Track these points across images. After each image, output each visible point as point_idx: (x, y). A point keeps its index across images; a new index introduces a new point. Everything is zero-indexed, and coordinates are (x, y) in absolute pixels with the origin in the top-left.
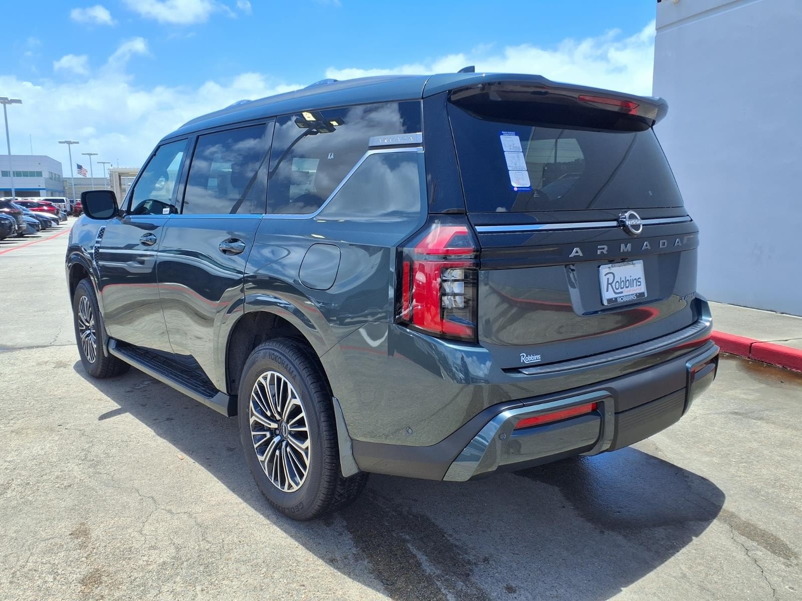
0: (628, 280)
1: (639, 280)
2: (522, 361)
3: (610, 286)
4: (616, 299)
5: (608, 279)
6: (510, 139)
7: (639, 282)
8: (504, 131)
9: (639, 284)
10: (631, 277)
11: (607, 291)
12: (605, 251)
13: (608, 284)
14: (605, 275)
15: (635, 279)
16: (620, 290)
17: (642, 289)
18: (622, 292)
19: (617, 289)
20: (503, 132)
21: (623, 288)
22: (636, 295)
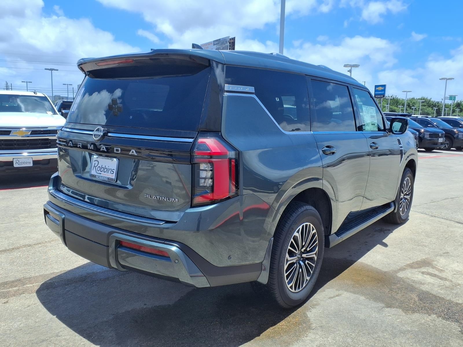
0: (106, 168)
1: (113, 170)
3: (95, 167)
4: (96, 176)
5: (95, 163)
7: (113, 172)
9: (113, 173)
10: (109, 167)
11: (93, 170)
13: (94, 166)
14: (94, 161)
15: (111, 169)
16: (99, 172)
17: (113, 176)
18: (101, 174)
19: (98, 171)
21: (102, 171)
22: (108, 178)
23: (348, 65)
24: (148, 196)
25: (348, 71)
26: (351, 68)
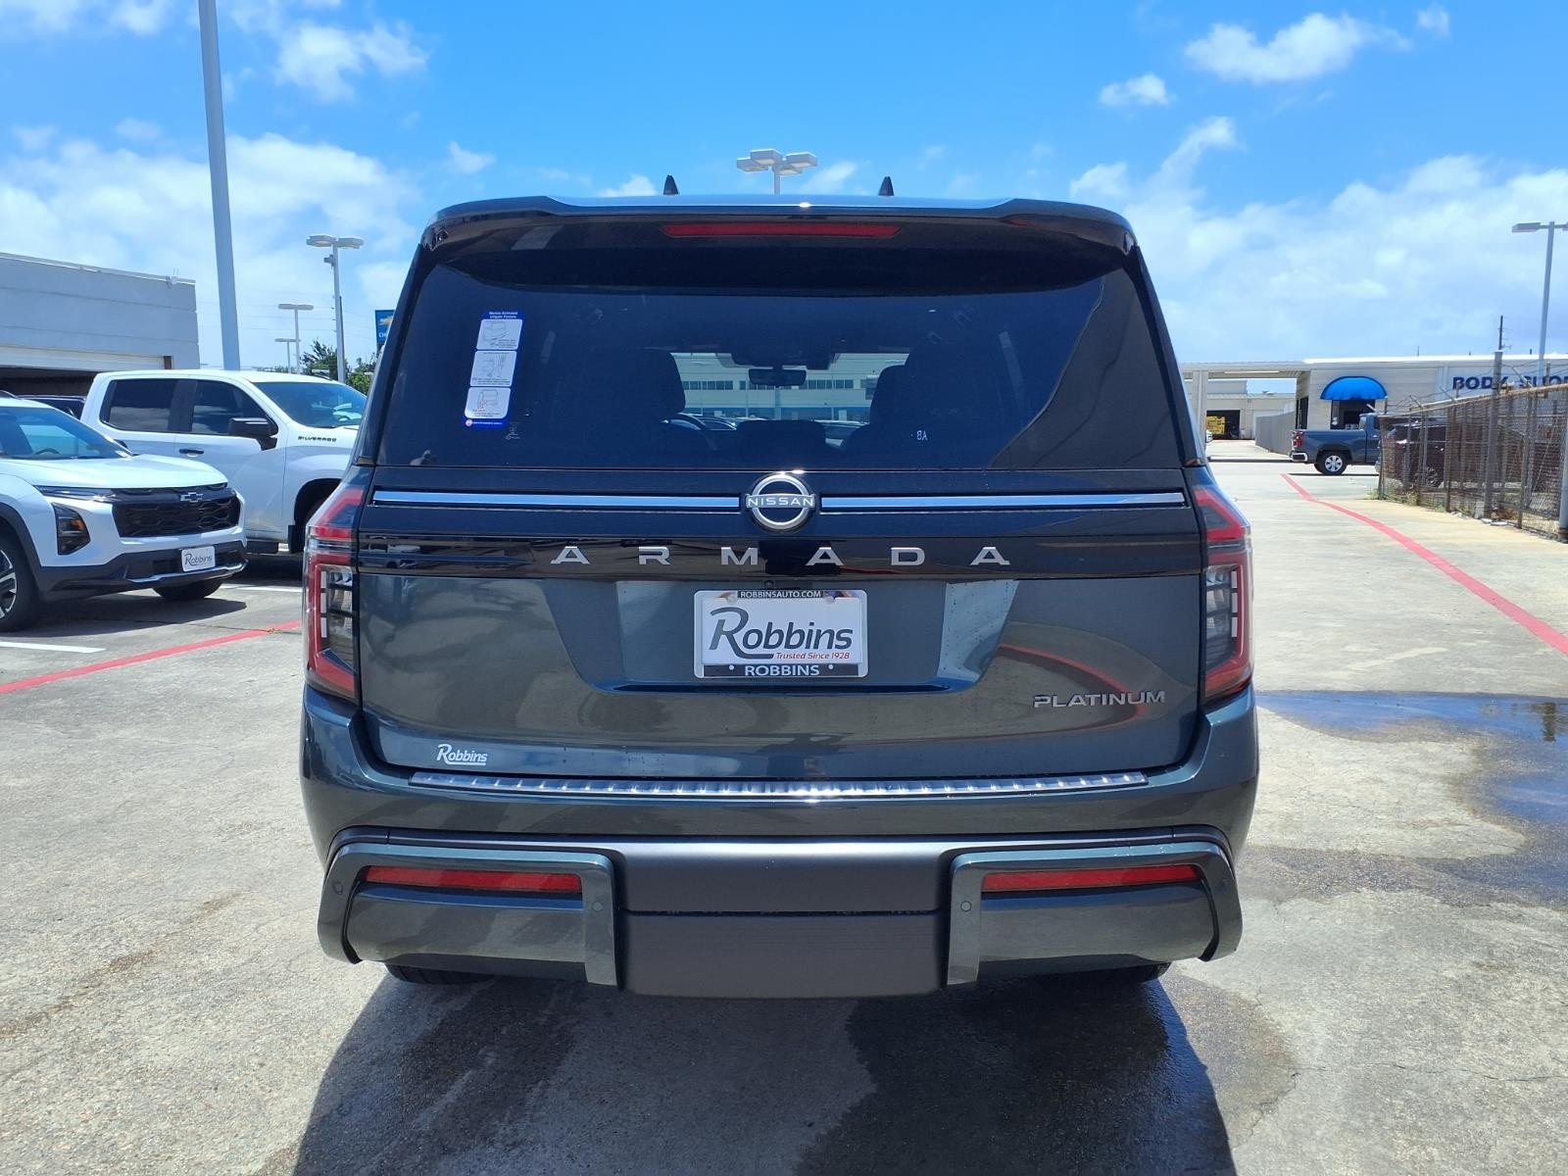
0: (800, 632)
1: (845, 635)
2: (439, 759)
3: (724, 637)
4: (740, 669)
5: (721, 621)
6: (503, 325)
7: (845, 639)
8: (493, 311)
9: (843, 643)
10: (812, 624)
11: (711, 648)
12: (662, 560)
13: (719, 632)
14: (714, 612)
15: (829, 632)
16: (759, 651)
17: (852, 656)
18: (767, 656)
19: (750, 647)
20: (491, 313)
21: (774, 647)
22: (823, 668)
23: (322, 238)
24: (1049, 701)
25: (326, 260)
26: (335, 251)
